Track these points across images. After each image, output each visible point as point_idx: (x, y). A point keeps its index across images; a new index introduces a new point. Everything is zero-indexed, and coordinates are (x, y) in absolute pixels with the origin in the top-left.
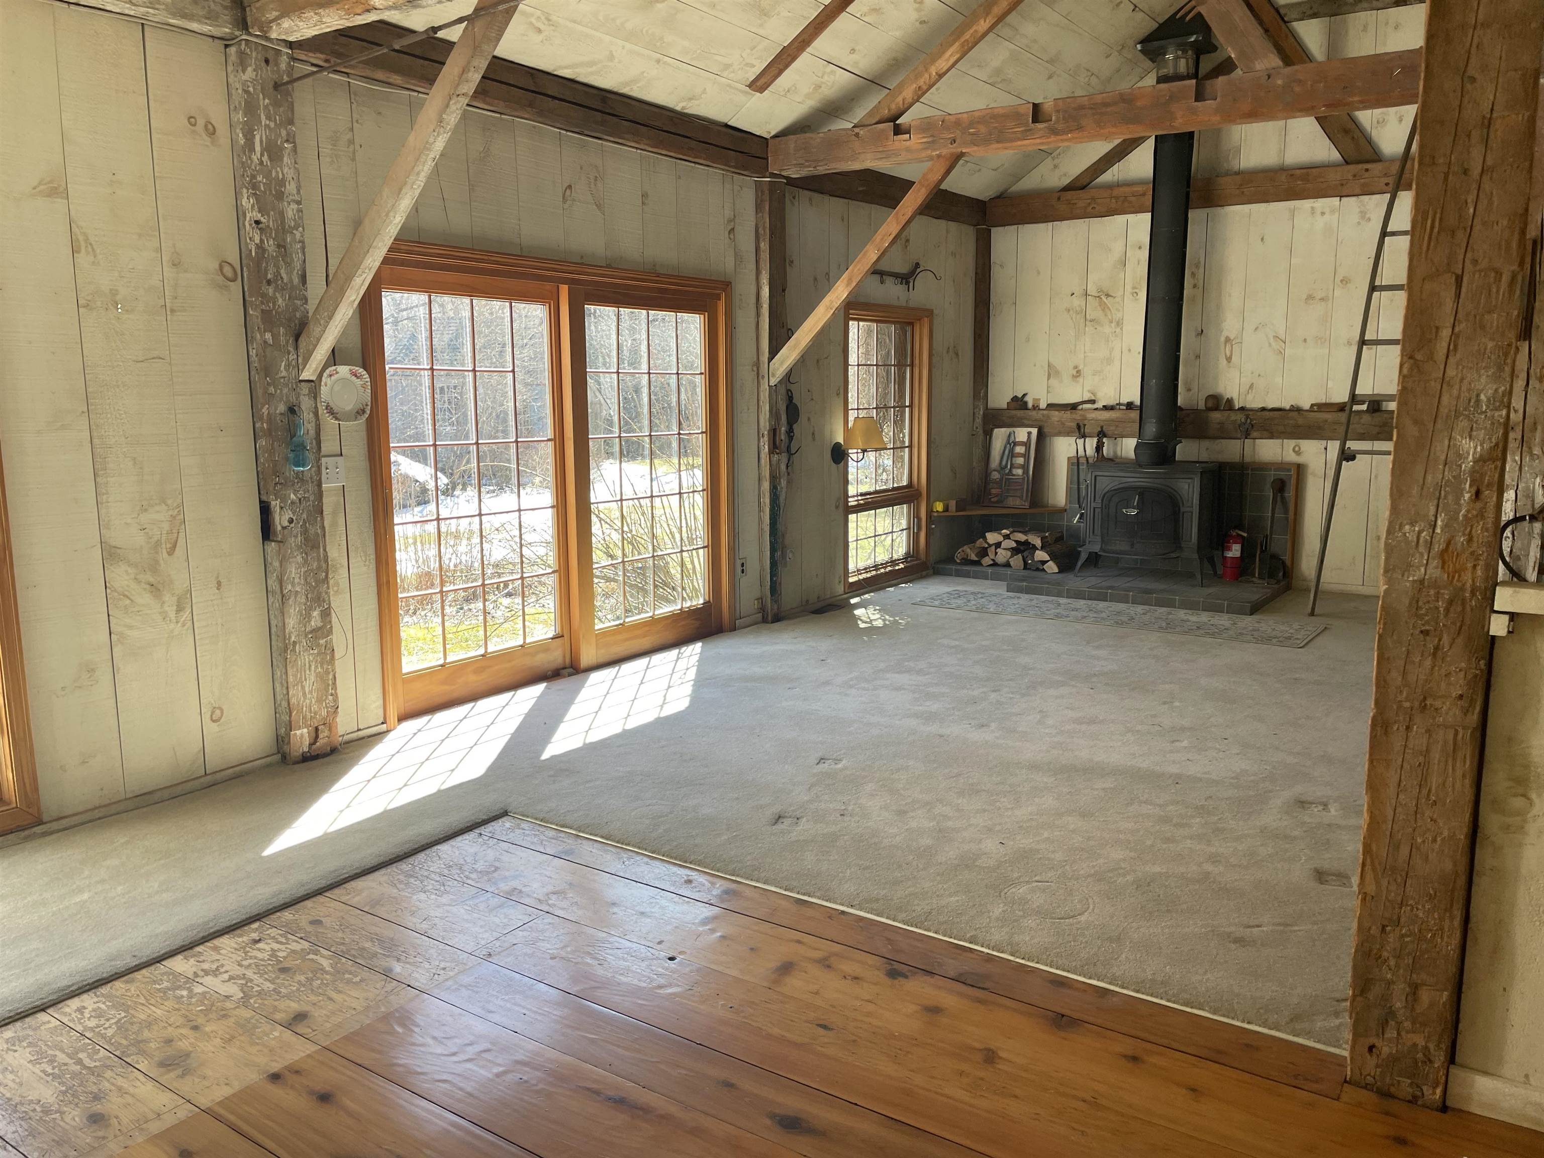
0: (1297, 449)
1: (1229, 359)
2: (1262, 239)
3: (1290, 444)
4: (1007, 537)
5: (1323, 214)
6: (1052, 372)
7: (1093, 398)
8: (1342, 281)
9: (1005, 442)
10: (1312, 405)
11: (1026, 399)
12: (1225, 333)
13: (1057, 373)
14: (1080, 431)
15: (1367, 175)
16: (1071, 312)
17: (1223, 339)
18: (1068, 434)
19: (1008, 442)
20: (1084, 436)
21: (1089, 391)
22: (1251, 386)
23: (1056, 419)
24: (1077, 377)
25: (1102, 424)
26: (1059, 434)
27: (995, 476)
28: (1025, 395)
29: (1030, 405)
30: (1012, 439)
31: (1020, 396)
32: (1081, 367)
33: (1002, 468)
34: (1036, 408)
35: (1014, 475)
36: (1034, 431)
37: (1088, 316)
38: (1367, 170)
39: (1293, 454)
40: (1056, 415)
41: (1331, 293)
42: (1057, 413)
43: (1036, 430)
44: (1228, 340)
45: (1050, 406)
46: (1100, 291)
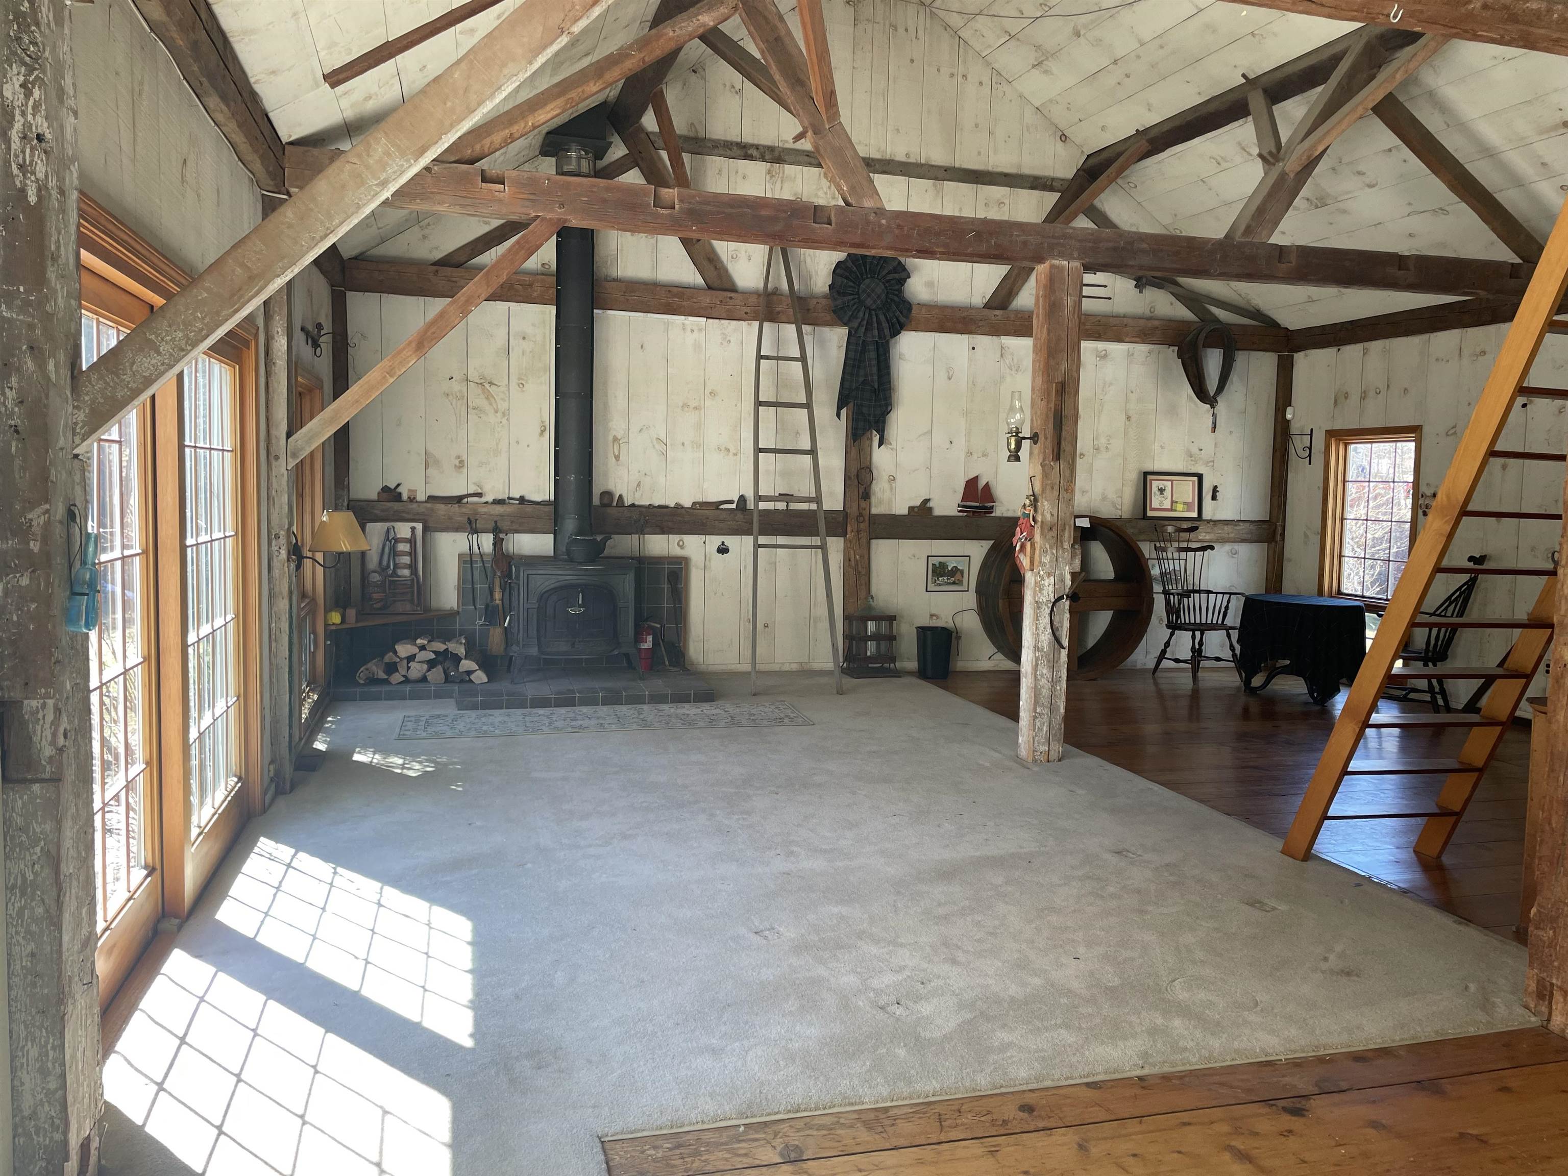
0: (681, 543)
1: (617, 458)
2: (642, 347)
3: (674, 538)
4: (422, 648)
5: (692, 331)
6: (429, 461)
7: (480, 491)
8: (711, 393)
9: (383, 538)
10: (694, 504)
11: (399, 490)
12: (613, 433)
13: (437, 462)
14: (472, 526)
15: (731, 303)
16: (451, 397)
17: (611, 438)
18: (457, 529)
19: (387, 538)
20: (475, 531)
21: (474, 483)
22: (639, 485)
23: (443, 513)
24: (460, 467)
25: (496, 519)
26: (446, 529)
27: (376, 578)
28: (399, 485)
29: (405, 497)
30: (392, 535)
31: (392, 486)
32: (464, 458)
33: (382, 569)
34: (412, 500)
35: (399, 577)
36: (419, 526)
37: (470, 403)
38: (731, 298)
39: (678, 549)
40: (441, 508)
41: (702, 402)
42: (443, 506)
43: (421, 525)
44: (615, 439)
45: (432, 499)
46: (482, 377)
